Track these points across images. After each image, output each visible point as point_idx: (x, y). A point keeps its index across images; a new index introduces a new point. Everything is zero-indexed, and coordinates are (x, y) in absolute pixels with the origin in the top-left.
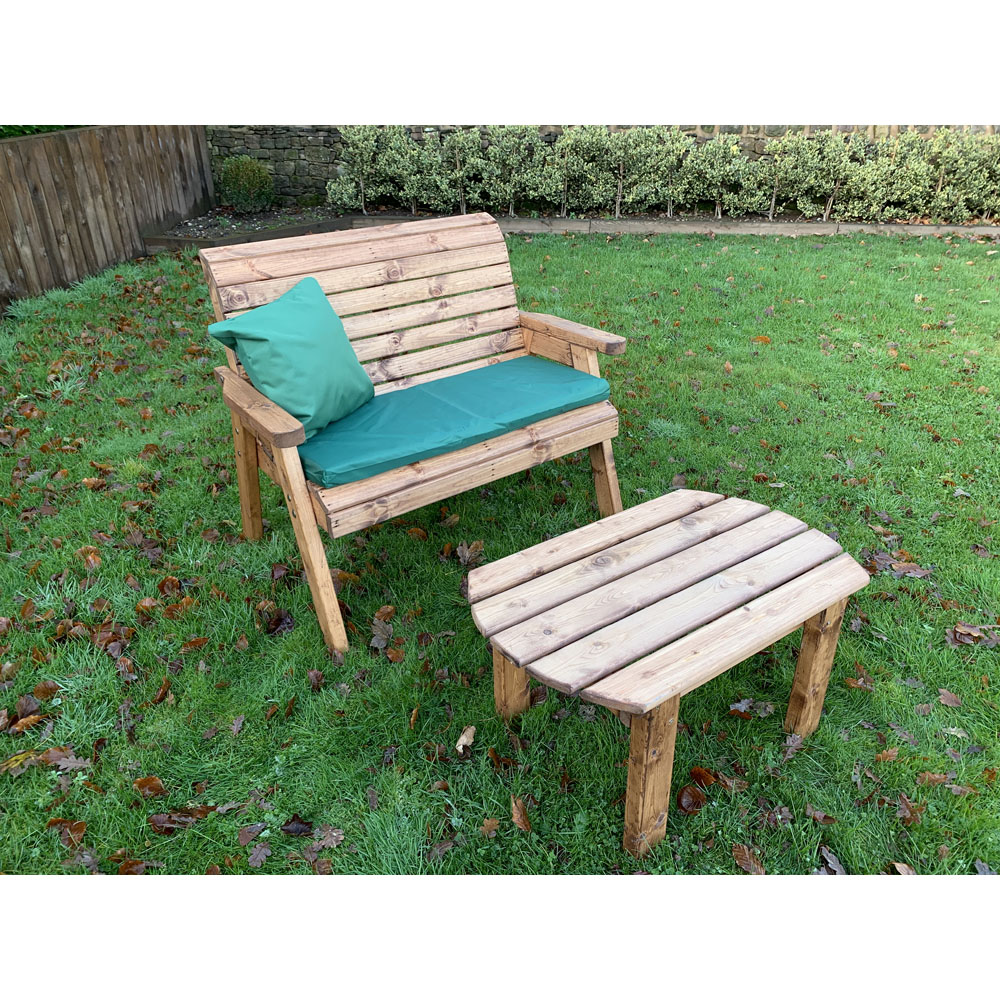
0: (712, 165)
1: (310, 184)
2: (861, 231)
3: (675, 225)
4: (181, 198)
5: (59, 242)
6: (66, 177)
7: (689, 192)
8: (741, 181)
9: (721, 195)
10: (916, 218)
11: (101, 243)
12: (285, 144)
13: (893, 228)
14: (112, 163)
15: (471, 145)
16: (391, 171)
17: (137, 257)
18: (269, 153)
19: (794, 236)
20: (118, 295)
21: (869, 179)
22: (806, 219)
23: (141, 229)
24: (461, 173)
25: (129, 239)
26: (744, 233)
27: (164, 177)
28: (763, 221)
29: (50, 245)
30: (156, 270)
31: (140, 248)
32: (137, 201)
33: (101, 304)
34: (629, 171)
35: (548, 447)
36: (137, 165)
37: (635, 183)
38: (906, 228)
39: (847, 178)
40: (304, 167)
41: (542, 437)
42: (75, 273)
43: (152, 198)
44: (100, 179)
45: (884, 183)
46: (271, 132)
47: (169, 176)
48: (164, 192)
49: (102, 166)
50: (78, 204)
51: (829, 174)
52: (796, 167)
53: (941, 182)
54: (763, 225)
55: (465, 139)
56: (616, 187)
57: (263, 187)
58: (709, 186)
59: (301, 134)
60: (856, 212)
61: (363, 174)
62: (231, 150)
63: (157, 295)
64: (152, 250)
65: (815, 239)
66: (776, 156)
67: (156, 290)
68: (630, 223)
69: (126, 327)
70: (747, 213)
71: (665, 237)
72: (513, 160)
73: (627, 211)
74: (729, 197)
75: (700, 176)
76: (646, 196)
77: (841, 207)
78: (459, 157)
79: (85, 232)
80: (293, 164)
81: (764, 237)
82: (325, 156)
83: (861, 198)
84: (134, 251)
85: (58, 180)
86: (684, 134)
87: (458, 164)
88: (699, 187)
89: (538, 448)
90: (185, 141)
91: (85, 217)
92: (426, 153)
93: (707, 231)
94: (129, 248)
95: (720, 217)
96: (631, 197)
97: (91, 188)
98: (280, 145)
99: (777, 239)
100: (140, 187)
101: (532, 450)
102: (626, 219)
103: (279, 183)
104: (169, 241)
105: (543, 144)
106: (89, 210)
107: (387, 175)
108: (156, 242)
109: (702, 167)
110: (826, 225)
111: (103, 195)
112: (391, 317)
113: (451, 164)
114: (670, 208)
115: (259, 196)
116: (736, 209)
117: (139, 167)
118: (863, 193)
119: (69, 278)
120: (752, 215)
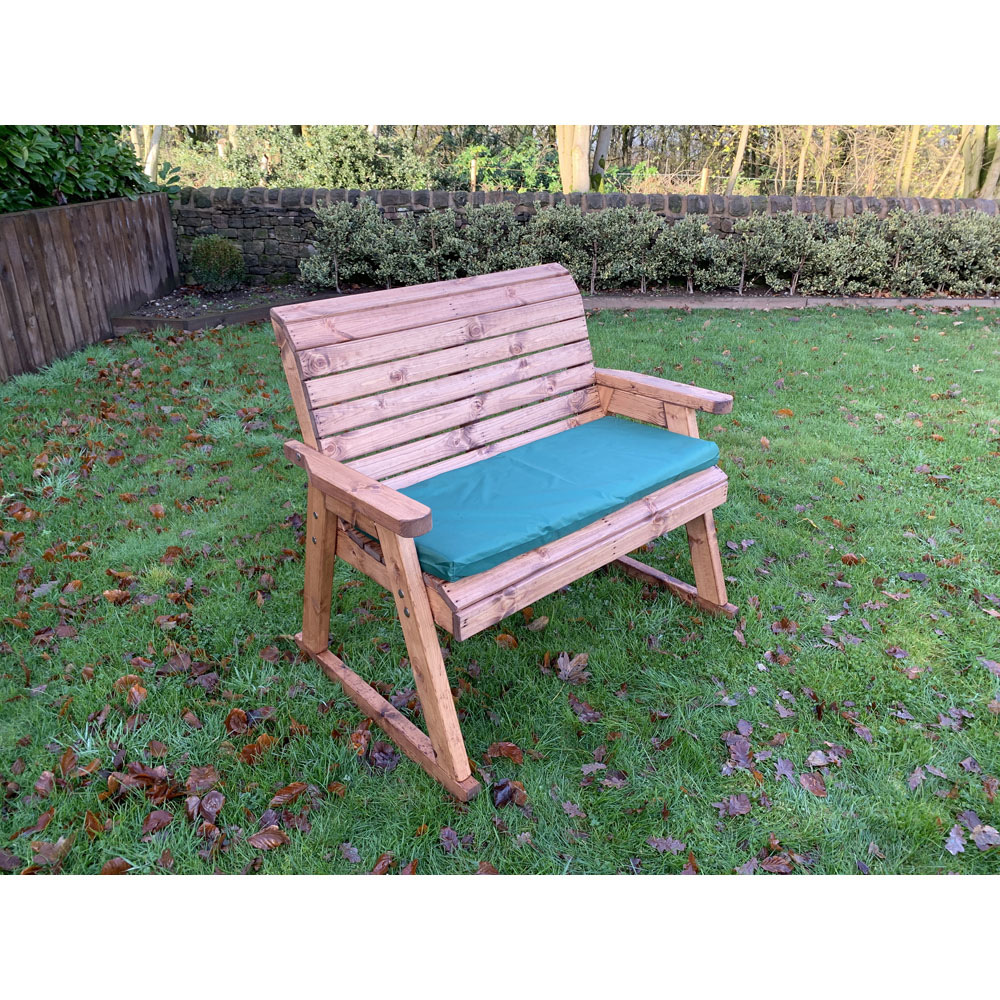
0: (684, 242)
1: (280, 262)
2: (828, 305)
3: (651, 300)
4: (148, 278)
5: (27, 324)
6: (36, 257)
7: (661, 269)
8: (713, 257)
9: (692, 271)
10: (877, 291)
11: (69, 326)
12: (254, 224)
13: (858, 301)
14: (82, 243)
15: (446, 224)
16: (366, 250)
17: (106, 339)
18: (237, 232)
19: (767, 309)
20: (94, 379)
21: (834, 255)
22: (774, 293)
23: (109, 310)
24: (438, 252)
25: (97, 322)
26: (718, 308)
27: (131, 257)
28: (734, 296)
29: (18, 327)
30: (130, 351)
31: (107, 330)
32: (105, 281)
33: (76, 389)
34: (603, 249)
35: (665, 518)
36: (105, 244)
37: (609, 261)
38: (870, 301)
39: (811, 254)
40: (274, 246)
41: (659, 507)
42: (43, 357)
43: (119, 278)
44: (69, 259)
45: (846, 259)
46: (239, 212)
47: (136, 256)
48: (131, 271)
49: (71, 246)
50: (47, 285)
51: (794, 251)
52: (763, 245)
53: (898, 258)
54: (736, 299)
55: (439, 219)
56: (590, 264)
57: (234, 266)
58: (681, 262)
59: (271, 214)
60: (821, 286)
61: (337, 253)
62: (198, 229)
63: (136, 378)
64: (121, 331)
65: (787, 311)
66: (744, 235)
67: (135, 373)
68: (607, 299)
69: (110, 414)
70: (718, 288)
71: (643, 312)
72: (489, 239)
73: (601, 287)
74: (700, 273)
75: (674, 253)
76: (621, 273)
77: (807, 282)
78: (435, 236)
79: (53, 313)
80: (262, 243)
81: (738, 310)
82: (296, 235)
83: (825, 274)
84: (102, 332)
85: (27, 260)
86: (655, 214)
87: (434, 243)
88: (672, 263)
89: (658, 520)
90: (152, 221)
91: (53, 299)
92: (401, 232)
93: (681, 305)
94: (96, 329)
95: (692, 292)
96: (607, 274)
97: (60, 268)
98: (248, 225)
99: (752, 313)
100: (108, 267)
101: (651, 522)
102: (601, 296)
103: (249, 261)
104: (139, 321)
105: (517, 223)
106: (58, 291)
107: (362, 253)
108: (127, 323)
109: (675, 245)
110: (795, 299)
111: (72, 274)
112: (473, 380)
113: (426, 243)
114: (644, 284)
115: (230, 276)
116: (708, 284)
117: (108, 248)
118: (827, 268)
119: (37, 362)
120: (723, 290)
